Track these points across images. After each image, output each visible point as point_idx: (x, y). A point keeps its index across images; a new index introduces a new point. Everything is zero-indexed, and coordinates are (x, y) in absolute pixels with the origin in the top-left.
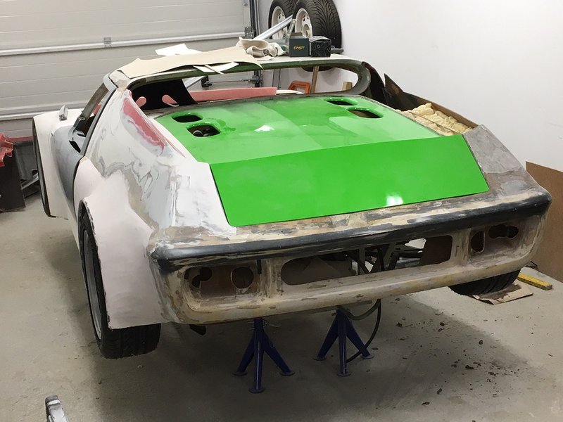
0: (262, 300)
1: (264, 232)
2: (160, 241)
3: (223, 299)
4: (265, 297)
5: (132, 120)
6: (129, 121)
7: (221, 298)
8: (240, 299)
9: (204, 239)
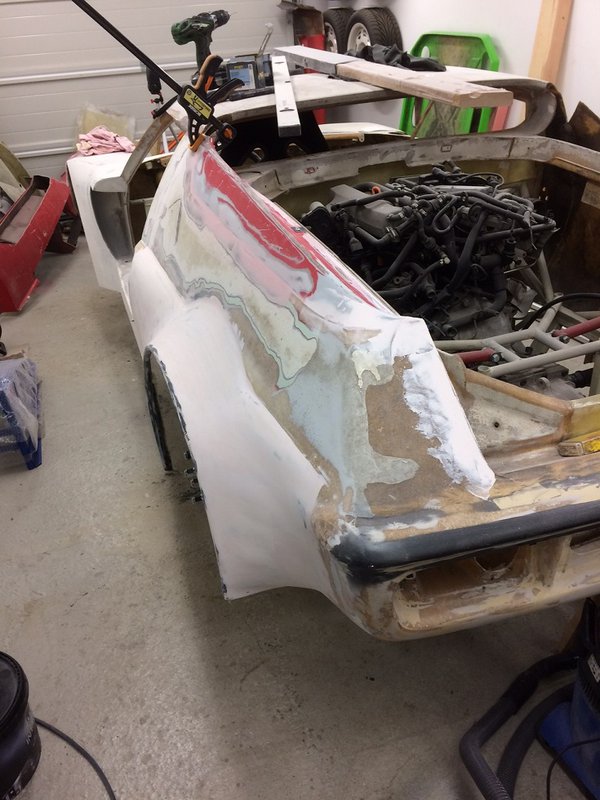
0: (536, 591)
1: (567, 483)
2: (349, 518)
3: (460, 595)
4: (539, 586)
5: (225, 198)
6: (221, 200)
7: (457, 592)
8: (491, 592)
9: (447, 510)
